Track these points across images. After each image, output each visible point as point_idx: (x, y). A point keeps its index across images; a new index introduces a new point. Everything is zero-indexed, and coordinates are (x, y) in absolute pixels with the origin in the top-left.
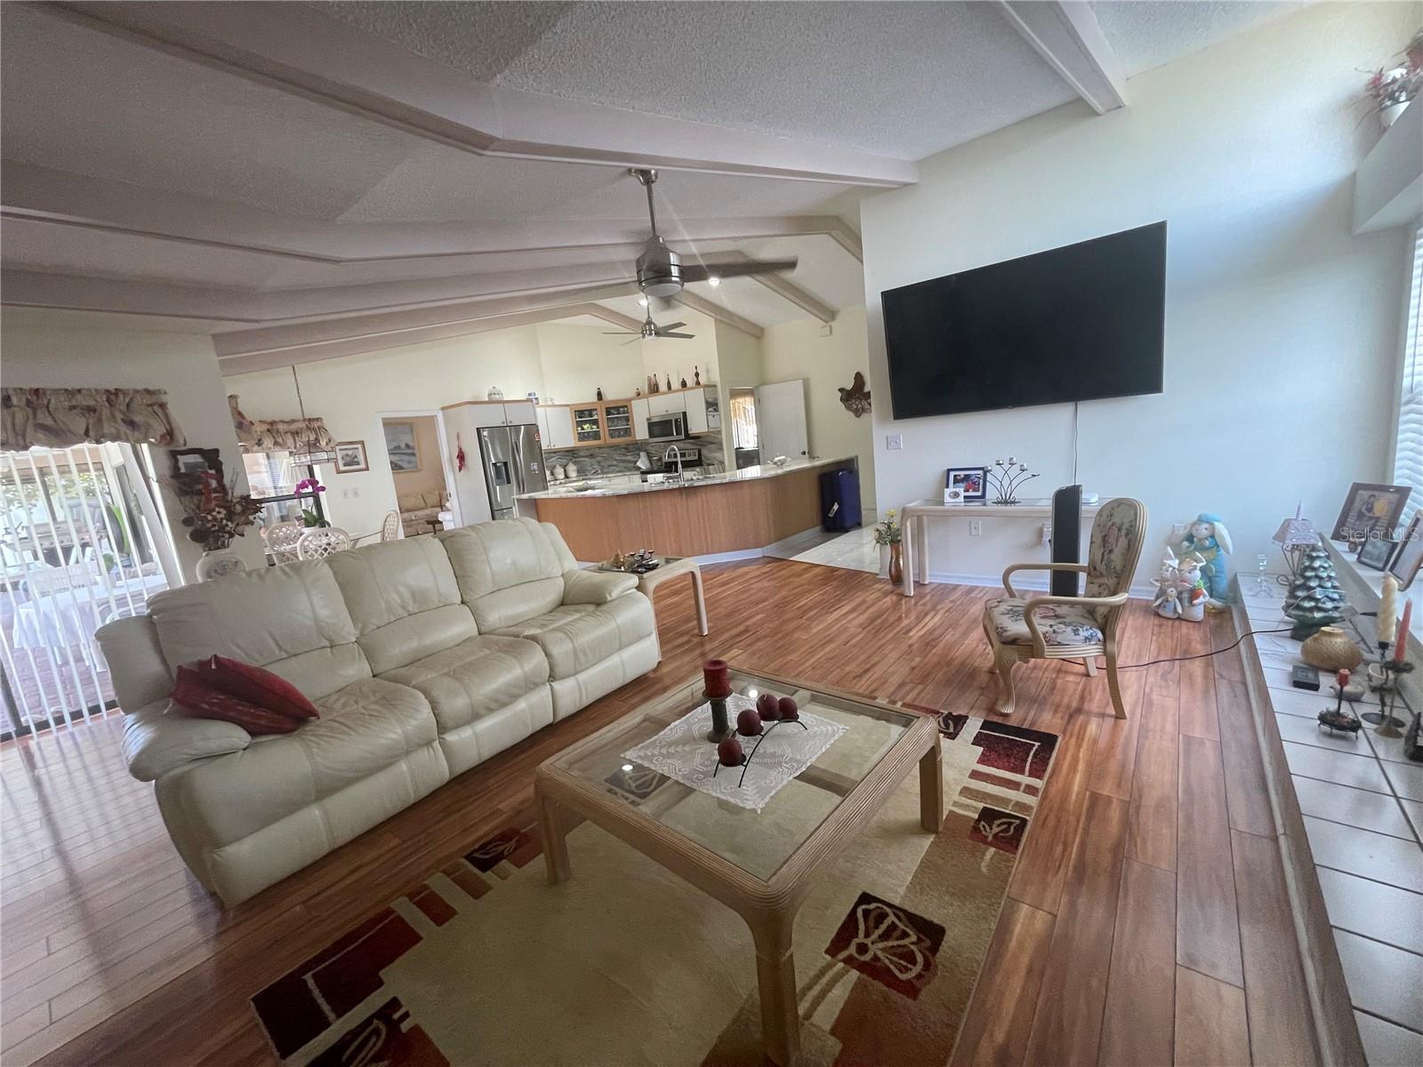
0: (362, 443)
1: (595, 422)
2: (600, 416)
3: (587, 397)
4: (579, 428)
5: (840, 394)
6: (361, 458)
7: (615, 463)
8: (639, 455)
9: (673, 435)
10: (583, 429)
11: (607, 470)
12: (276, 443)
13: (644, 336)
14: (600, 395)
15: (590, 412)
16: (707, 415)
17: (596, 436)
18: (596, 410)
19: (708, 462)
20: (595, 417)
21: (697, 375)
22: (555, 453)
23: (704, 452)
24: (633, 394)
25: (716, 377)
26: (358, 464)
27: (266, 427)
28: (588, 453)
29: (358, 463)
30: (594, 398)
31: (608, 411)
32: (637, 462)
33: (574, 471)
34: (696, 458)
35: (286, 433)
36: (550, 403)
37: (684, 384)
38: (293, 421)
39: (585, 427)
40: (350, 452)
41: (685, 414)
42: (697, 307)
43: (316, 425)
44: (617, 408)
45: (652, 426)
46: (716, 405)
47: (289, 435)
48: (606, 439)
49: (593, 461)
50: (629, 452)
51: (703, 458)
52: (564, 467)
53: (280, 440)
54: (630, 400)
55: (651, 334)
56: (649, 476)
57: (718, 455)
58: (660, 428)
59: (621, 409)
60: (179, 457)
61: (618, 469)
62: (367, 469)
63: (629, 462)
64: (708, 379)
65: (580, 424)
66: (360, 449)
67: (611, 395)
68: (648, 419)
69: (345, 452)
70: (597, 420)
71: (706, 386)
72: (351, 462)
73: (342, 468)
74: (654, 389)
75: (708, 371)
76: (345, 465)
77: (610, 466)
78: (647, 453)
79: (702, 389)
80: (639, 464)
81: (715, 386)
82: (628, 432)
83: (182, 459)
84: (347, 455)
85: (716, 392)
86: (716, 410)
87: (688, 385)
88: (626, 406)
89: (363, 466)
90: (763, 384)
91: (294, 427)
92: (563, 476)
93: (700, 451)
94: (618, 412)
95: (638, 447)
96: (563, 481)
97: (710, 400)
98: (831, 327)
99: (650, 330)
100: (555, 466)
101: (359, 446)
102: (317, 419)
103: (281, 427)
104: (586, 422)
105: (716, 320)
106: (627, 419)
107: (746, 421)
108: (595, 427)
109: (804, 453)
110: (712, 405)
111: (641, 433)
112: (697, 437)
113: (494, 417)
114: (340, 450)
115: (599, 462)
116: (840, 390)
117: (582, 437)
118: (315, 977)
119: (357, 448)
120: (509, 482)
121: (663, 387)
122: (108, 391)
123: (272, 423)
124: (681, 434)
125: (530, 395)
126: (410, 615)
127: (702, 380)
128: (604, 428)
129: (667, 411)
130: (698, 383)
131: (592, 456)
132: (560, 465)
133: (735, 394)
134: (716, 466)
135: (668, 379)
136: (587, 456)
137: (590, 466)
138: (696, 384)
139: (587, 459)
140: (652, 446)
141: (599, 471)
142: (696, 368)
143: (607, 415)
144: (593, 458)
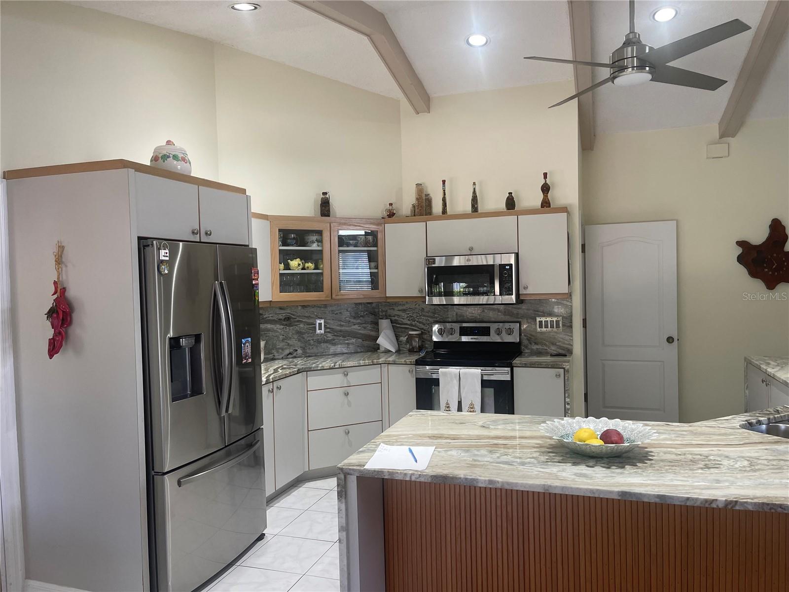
1: (315, 257)
2: (325, 245)
4: (282, 265)
9: (493, 293)
10: (287, 267)
14: (325, 206)
15: (306, 237)
17: (310, 283)
18: (320, 233)
20: (314, 247)
21: (546, 189)
23: (530, 329)
28: (285, 314)
30: (315, 210)
31: (342, 239)
34: (514, 339)
37: (511, 203)
39: (293, 264)
41: (517, 257)
44: (356, 235)
49: (290, 331)
51: (525, 341)
54: (379, 224)
59: (363, 238)
65: (285, 257)
68: (425, 261)
70: (318, 252)
78: (392, 322)
79: (554, 216)
80: (380, 341)
82: (370, 280)
87: (522, 206)
88: (375, 233)
93: (522, 327)
94: (356, 243)
98: (729, 145)
104: (295, 254)
108: (310, 265)
109: (670, 340)
111: (405, 284)
115: (299, 333)
116: (740, 244)
117: (284, 282)
124: (511, 293)
127: (554, 199)
128: (332, 270)
129: (472, 250)
130: (547, 204)
131: (288, 321)
135: (474, 192)
136: (279, 322)
137: (283, 340)
138: (542, 206)
139: (278, 327)
140: (404, 311)
141: (300, 351)
142: (545, 175)
143: (339, 246)
144: (290, 325)
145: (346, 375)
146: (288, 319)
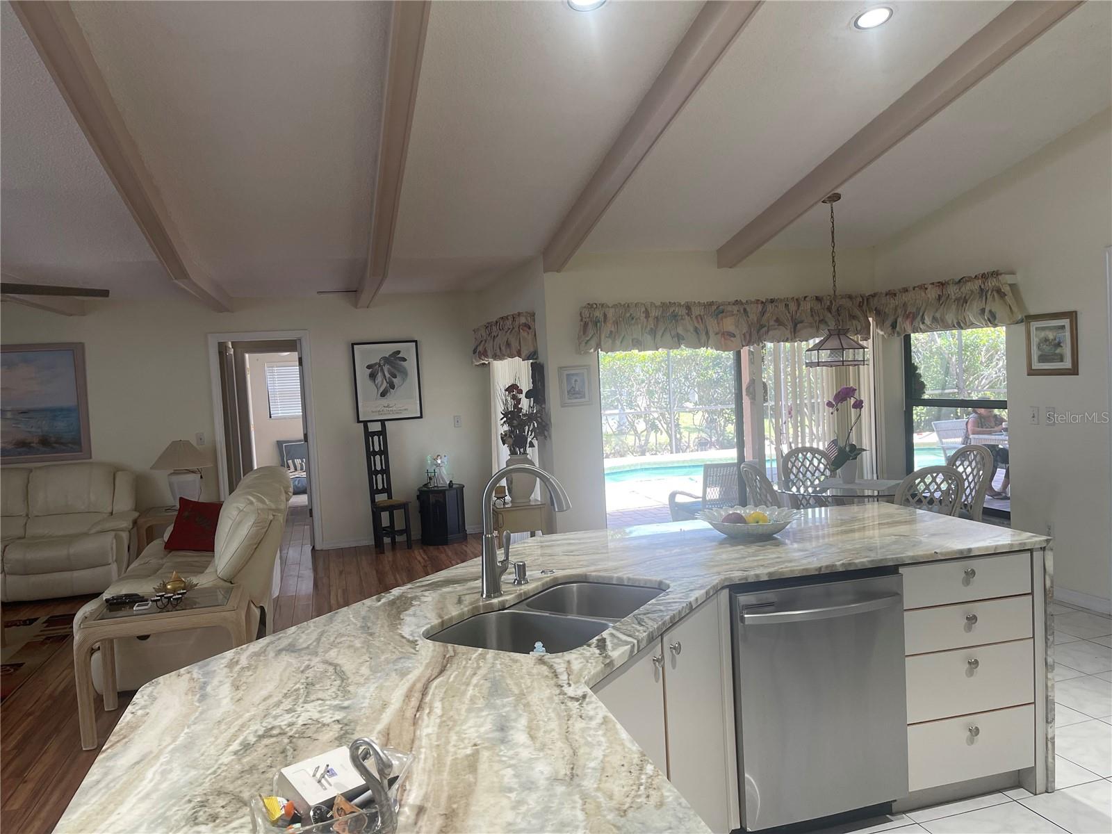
0: (1074, 316)
6: (1067, 350)
12: (934, 319)
26: (1062, 360)
29: (1062, 358)
40: (1051, 335)
43: (992, 283)
53: (938, 315)
62: (1074, 371)
66: (1069, 330)
69: (1043, 334)
72: (1049, 354)
73: (1036, 365)
76: (1042, 359)
84: (1046, 340)
89: (1067, 364)
101: (1069, 322)
114: (1037, 329)
119: (1063, 327)
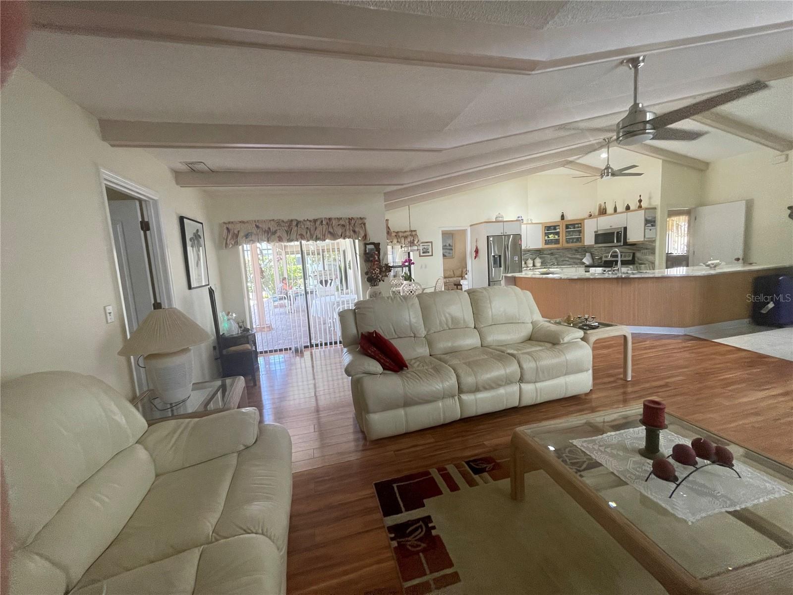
0: (432, 242)
1: (558, 234)
2: (561, 230)
3: (554, 218)
4: (546, 237)
5: (789, 211)
6: (430, 250)
7: (567, 259)
8: (585, 254)
9: (613, 242)
10: (548, 237)
11: (561, 263)
12: (398, 242)
13: (602, 177)
14: (563, 217)
15: (555, 227)
16: (645, 229)
17: (557, 242)
18: (559, 226)
19: (640, 262)
20: (558, 230)
21: (640, 201)
22: (529, 251)
23: (638, 255)
24: (586, 215)
25: (657, 201)
27: (395, 234)
28: (550, 252)
29: (429, 252)
30: (559, 219)
31: (567, 227)
32: (583, 259)
33: (539, 262)
34: (630, 258)
35: (402, 237)
36: (530, 222)
37: (628, 208)
38: (405, 232)
39: (550, 236)
41: (625, 229)
42: (647, 153)
43: (414, 233)
44: (573, 225)
45: (597, 236)
46: (654, 222)
47: (403, 238)
48: (563, 243)
49: (552, 257)
50: (578, 253)
51: (636, 259)
52: (534, 260)
53: (399, 240)
54: (584, 219)
55: (608, 175)
56: (591, 269)
57: (650, 258)
58: (604, 238)
59: (577, 226)
60: (367, 246)
61: (568, 263)
62: (432, 255)
63: (578, 259)
64: (650, 204)
65: (547, 234)
66: (430, 246)
67: (570, 216)
68: (595, 232)
69: (423, 247)
70: (559, 232)
71: (646, 209)
72: (426, 251)
73: (422, 254)
74: (603, 212)
75: (650, 198)
76: (423, 253)
77: (563, 261)
78: (591, 254)
79: (643, 211)
80: (584, 260)
81: (655, 208)
82: (579, 240)
83: (369, 247)
84: (425, 248)
85: (655, 213)
86: (652, 226)
87: (631, 208)
88: (581, 224)
89: (430, 254)
90: (703, 204)
91: (405, 234)
92: (532, 265)
93: (634, 254)
94: (575, 228)
95: (585, 250)
96: (532, 268)
97: (648, 218)
98: (787, 156)
99: (608, 173)
100: (528, 259)
101: (430, 244)
102: (415, 231)
103: (401, 234)
104: (551, 233)
105: (664, 161)
106: (580, 232)
107: (678, 234)
108: (556, 236)
109: (738, 259)
110: (650, 222)
111: (589, 239)
112: (633, 245)
113: (497, 230)
114: (422, 245)
115: (556, 258)
116: (789, 208)
117: (547, 242)
118: (397, 486)
120: (500, 266)
121: (610, 210)
122: (349, 218)
123: (397, 233)
124: (621, 242)
125: (518, 217)
126: (449, 329)
127: (644, 204)
128: (563, 238)
129: (611, 227)
130: (640, 207)
131: (552, 254)
132: (531, 259)
133: (672, 214)
134: (647, 265)
135: (615, 205)
136: (548, 254)
137: (550, 260)
138: (638, 208)
139: (549, 256)
140: (596, 250)
141: (556, 264)
142: (640, 196)
143: (566, 229)
144: (553, 255)
145: (562, 270)
146: (552, 253)
